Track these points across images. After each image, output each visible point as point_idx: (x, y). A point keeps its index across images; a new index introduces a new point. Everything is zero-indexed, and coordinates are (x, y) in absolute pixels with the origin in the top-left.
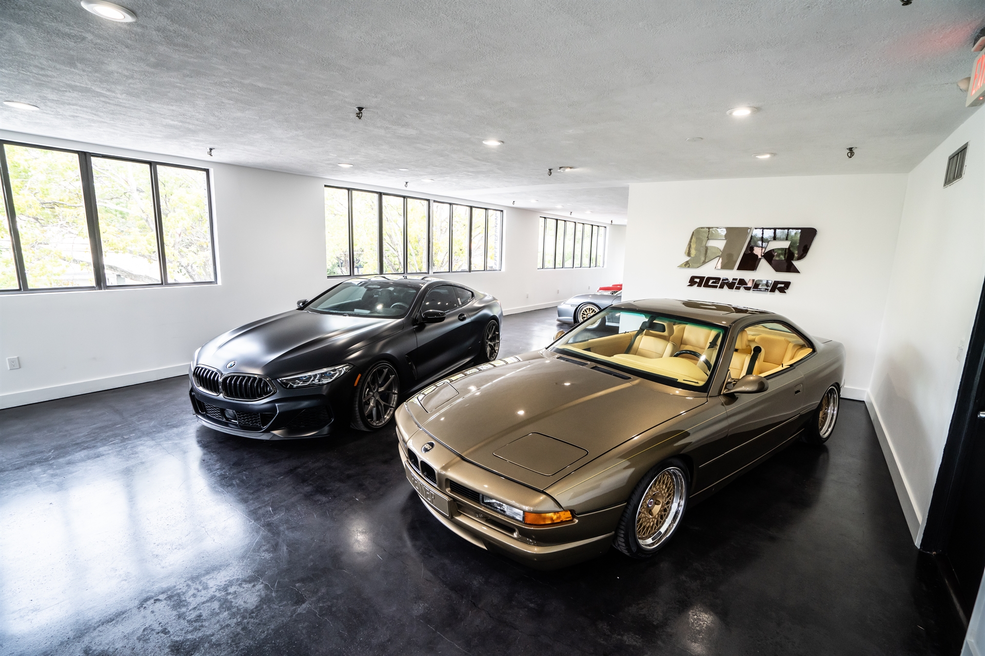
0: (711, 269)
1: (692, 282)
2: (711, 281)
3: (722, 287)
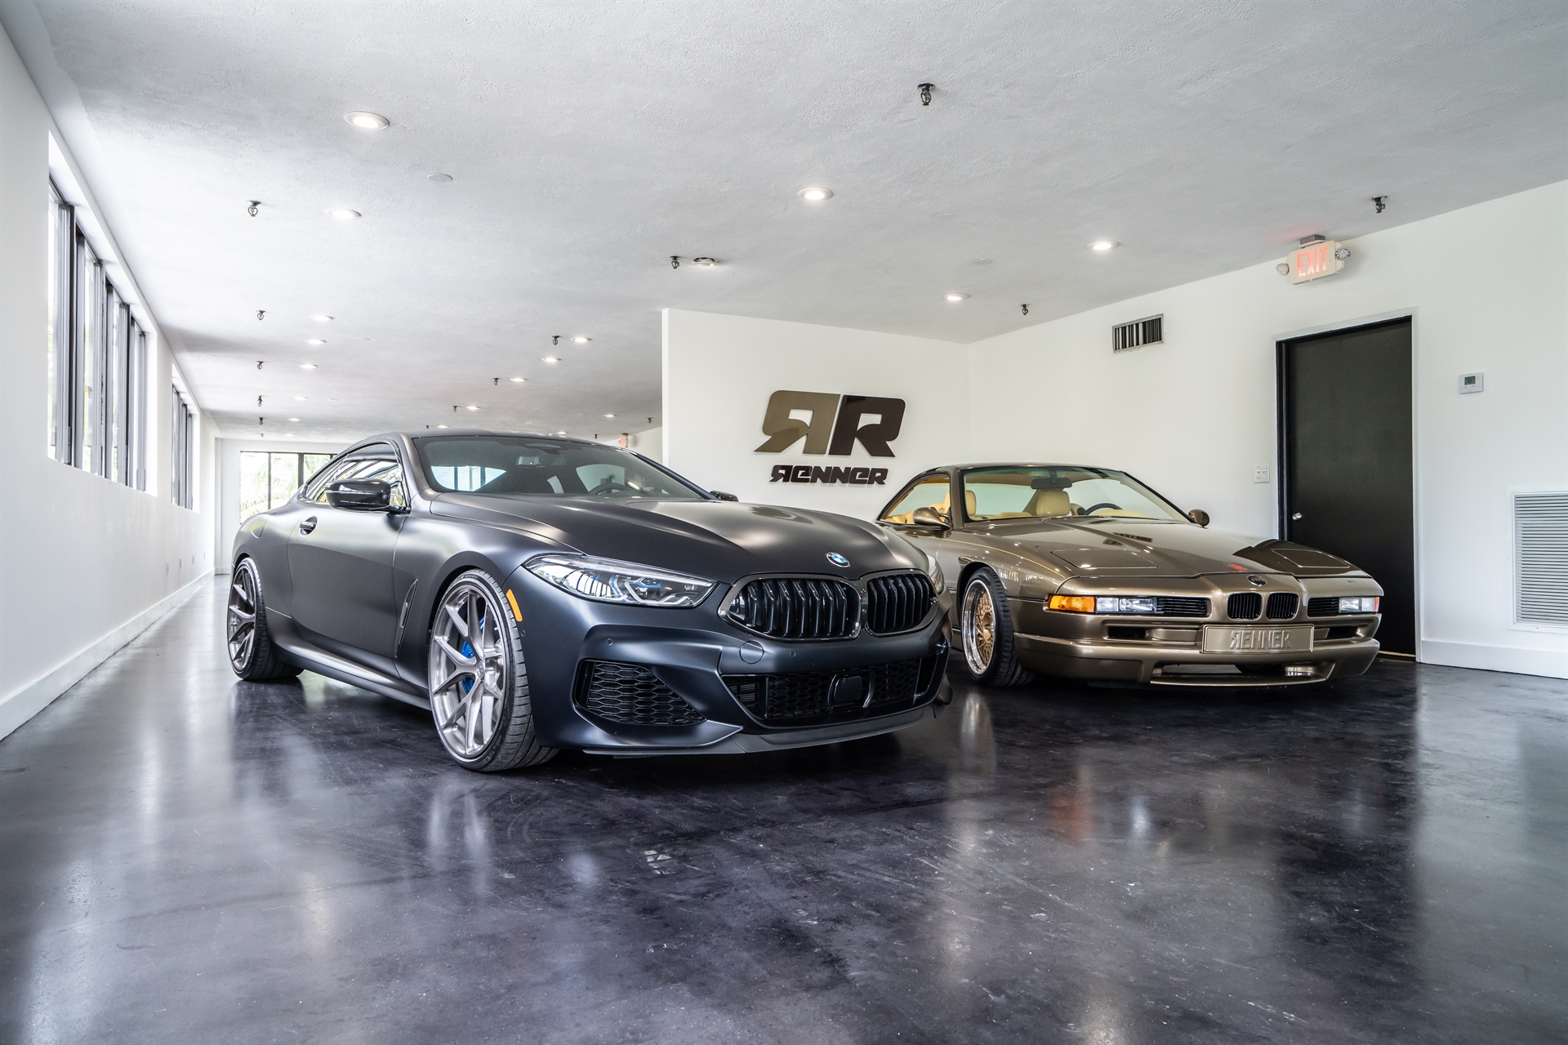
0: (795, 455)
1: (775, 476)
2: (800, 472)
3: (814, 481)
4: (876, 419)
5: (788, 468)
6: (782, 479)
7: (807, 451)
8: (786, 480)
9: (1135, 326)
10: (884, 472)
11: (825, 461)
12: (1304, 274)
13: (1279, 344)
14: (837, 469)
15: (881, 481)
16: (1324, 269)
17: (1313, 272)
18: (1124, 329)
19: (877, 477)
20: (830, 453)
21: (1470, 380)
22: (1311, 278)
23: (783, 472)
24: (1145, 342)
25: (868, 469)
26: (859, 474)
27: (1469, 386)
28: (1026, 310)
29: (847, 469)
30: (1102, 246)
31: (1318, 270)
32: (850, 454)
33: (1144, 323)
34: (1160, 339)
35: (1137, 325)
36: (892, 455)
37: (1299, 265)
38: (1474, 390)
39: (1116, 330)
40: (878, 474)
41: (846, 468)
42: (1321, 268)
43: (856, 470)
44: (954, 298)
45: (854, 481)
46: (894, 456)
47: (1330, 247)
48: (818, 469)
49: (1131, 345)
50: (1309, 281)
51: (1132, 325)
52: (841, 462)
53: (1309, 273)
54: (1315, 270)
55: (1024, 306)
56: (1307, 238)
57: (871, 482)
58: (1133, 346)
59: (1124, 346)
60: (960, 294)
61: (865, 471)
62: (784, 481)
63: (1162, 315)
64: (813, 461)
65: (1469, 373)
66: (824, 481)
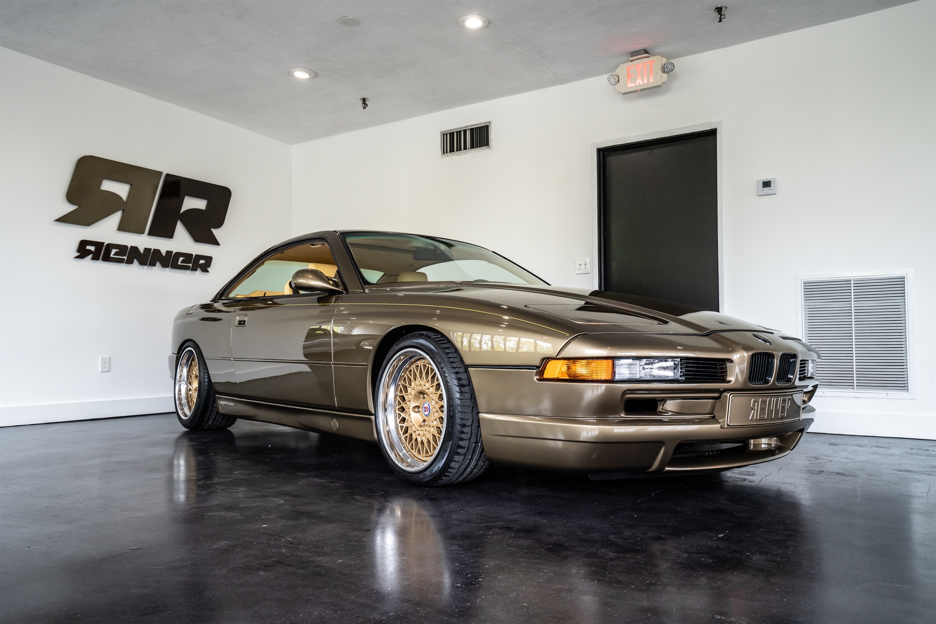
4: (200, 204)
5: (98, 245)
6: (91, 256)
7: (122, 227)
8: (96, 258)
9: (462, 132)
10: (209, 260)
11: (143, 241)
12: (633, 85)
13: (599, 151)
14: (157, 252)
15: (205, 268)
16: (651, 80)
17: (641, 83)
18: (452, 134)
19: (202, 264)
20: (150, 234)
21: (767, 184)
22: (638, 88)
23: (92, 248)
24: (472, 147)
25: (192, 255)
26: (181, 259)
27: (766, 189)
28: (365, 104)
29: (169, 253)
30: (474, 22)
31: (645, 82)
32: (172, 238)
33: (472, 130)
34: (488, 145)
35: (465, 131)
36: (217, 243)
37: (629, 76)
38: (770, 192)
39: (444, 135)
40: (202, 262)
41: (167, 252)
42: (648, 80)
43: (179, 255)
44: (301, 75)
45: (175, 266)
46: (219, 245)
47: (658, 61)
48: (135, 249)
49: (459, 149)
50: (636, 91)
51: (460, 132)
52: (162, 245)
53: (637, 84)
54: (643, 81)
55: (364, 100)
56: (638, 51)
57: (194, 269)
58: (460, 150)
59: (452, 150)
60: (308, 70)
61: (188, 257)
62: (93, 259)
63: (490, 122)
64: (130, 240)
65: (766, 178)
66: (143, 263)
